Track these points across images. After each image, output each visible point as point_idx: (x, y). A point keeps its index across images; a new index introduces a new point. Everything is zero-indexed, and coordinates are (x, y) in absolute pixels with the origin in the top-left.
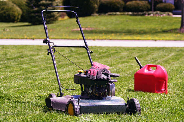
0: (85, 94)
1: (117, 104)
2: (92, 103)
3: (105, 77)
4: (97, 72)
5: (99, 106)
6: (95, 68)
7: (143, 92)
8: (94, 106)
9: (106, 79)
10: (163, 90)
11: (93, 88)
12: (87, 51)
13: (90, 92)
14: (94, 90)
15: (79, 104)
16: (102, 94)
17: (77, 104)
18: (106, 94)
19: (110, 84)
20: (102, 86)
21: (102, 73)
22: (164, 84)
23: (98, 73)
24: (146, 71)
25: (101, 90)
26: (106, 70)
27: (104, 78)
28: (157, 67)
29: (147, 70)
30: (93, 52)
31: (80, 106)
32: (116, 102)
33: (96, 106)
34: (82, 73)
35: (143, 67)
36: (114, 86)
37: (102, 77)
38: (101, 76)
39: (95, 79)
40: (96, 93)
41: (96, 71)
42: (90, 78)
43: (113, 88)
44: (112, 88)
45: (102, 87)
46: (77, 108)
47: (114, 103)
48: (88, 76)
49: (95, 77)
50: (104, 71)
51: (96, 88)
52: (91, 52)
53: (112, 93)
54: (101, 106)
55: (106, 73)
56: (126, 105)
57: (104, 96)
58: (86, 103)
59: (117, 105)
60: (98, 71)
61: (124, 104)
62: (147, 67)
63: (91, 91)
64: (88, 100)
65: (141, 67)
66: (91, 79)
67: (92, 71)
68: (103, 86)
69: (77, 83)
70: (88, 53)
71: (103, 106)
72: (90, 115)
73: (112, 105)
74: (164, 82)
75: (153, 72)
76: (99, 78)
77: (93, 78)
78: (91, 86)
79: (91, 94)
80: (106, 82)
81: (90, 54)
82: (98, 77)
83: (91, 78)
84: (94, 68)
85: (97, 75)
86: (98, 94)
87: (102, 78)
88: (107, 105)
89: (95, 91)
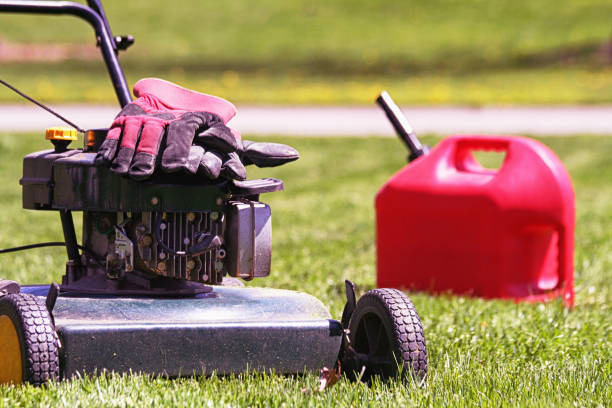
0: (90, 271)
1: (286, 325)
2: (136, 318)
3: (212, 161)
4: (160, 132)
5: (173, 332)
6: (148, 108)
7: (431, 294)
8: (143, 331)
9: (216, 173)
10: (546, 284)
11: (138, 230)
12: (99, 33)
13: (121, 252)
14: (146, 241)
15: (56, 320)
16: (190, 265)
17: (46, 314)
18: (219, 266)
19: (241, 206)
20: (190, 217)
21: (190, 135)
22: (553, 251)
23: (165, 136)
24: (445, 174)
25: (187, 241)
26: (216, 120)
27: (202, 168)
28: (512, 146)
29: (449, 165)
30: (131, 42)
31: (62, 334)
32: (275, 311)
33: (156, 332)
34: (69, 142)
35: (427, 152)
36: (266, 220)
37: (191, 158)
38: (185, 154)
39: (149, 172)
40: (155, 259)
41: (155, 127)
42: (117, 166)
43: (260, 229)
44: (254, 229)
45: (194, 222)
46: (42, 338)
47: (266, 316)
48: (106, 154)
49: (152, 163)
50: (204, 127)
51: (155, 225)
52: (124, 39)
53: (251, 259)
54: (187, 330)
55: (213, 138)
56: (335, 328)
57: (202, 273)
58: (96, 314)
59: (282, 329)
60: (166, 127)
61: (327, 324)
62: (449, 152)
63: (124, 247)
64: (106, 301)
65: (414, 155)
66: (126, 176)
67: (133, 128)
68: (197, 217)
69: (38, 207)
70: (102, 44)
71: (201, 331)
72: (122, 381)
73: (252, 330)
74: (555, 239)
75: (485, 180)
76: (173, 165)
77: (136, 169)
78: (125, 217)
79: (129, 267)
80: (218, 196)
81: (116, 52)
82: (169, 161)
83: (125, 168)
84: (145, 112)
85: (164, 145)
86: (169, 264)
87: (193, 168)
88: (223, 330)
89: (151, 246)
